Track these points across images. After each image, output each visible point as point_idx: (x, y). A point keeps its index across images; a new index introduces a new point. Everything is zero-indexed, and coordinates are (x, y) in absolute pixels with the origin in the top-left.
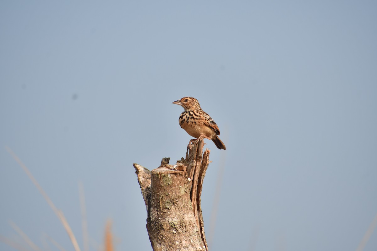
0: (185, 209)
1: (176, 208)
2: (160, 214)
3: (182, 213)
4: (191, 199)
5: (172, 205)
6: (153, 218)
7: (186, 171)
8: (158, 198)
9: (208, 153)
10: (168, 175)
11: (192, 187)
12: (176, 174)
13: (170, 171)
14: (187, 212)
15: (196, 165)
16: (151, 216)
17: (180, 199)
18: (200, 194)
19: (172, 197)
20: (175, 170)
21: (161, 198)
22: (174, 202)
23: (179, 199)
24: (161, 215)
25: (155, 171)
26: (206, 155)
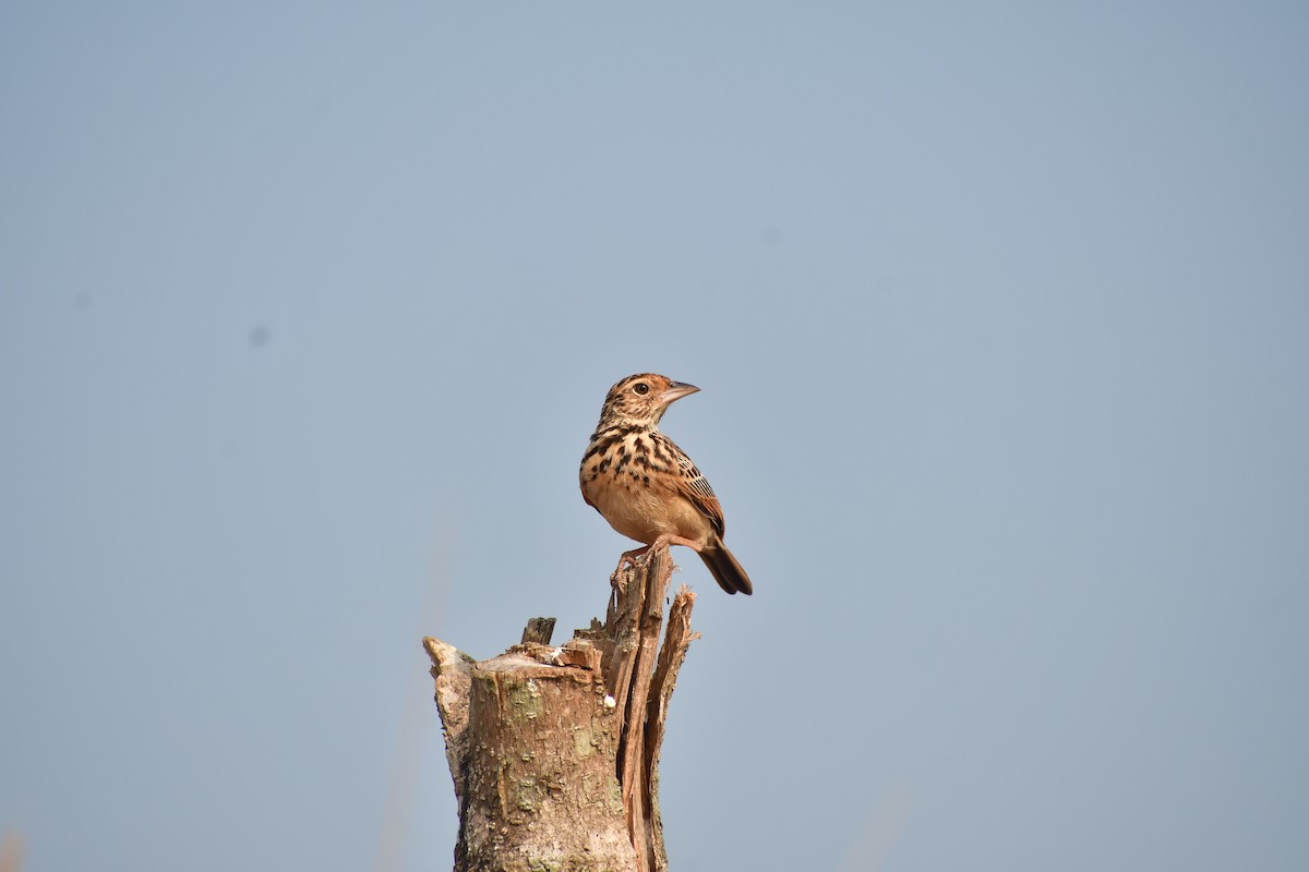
0: (594, 813)
1: (559, 807)
2: (500, 829)
3: (580, 827)
4: (620, 774)
5: (543, 799)
6: (474, 846)
7: (599, 671)
8: (492, 771)
9: (689, 603)
10: (530, 684)
11: (625, 730)
12: (558, 680)
13: (535, 669)
14: (600, 824)
15: (640, 648)
16: (468, 837)
17: (575, 776)
18: (656, 757)
19: (544, 768)
20: (555, 664)
21: (501, 770)
22: (551, 785)
23: (570, 773)
24: (502, 834)
25: (485, 667)
26: (680, 611)
